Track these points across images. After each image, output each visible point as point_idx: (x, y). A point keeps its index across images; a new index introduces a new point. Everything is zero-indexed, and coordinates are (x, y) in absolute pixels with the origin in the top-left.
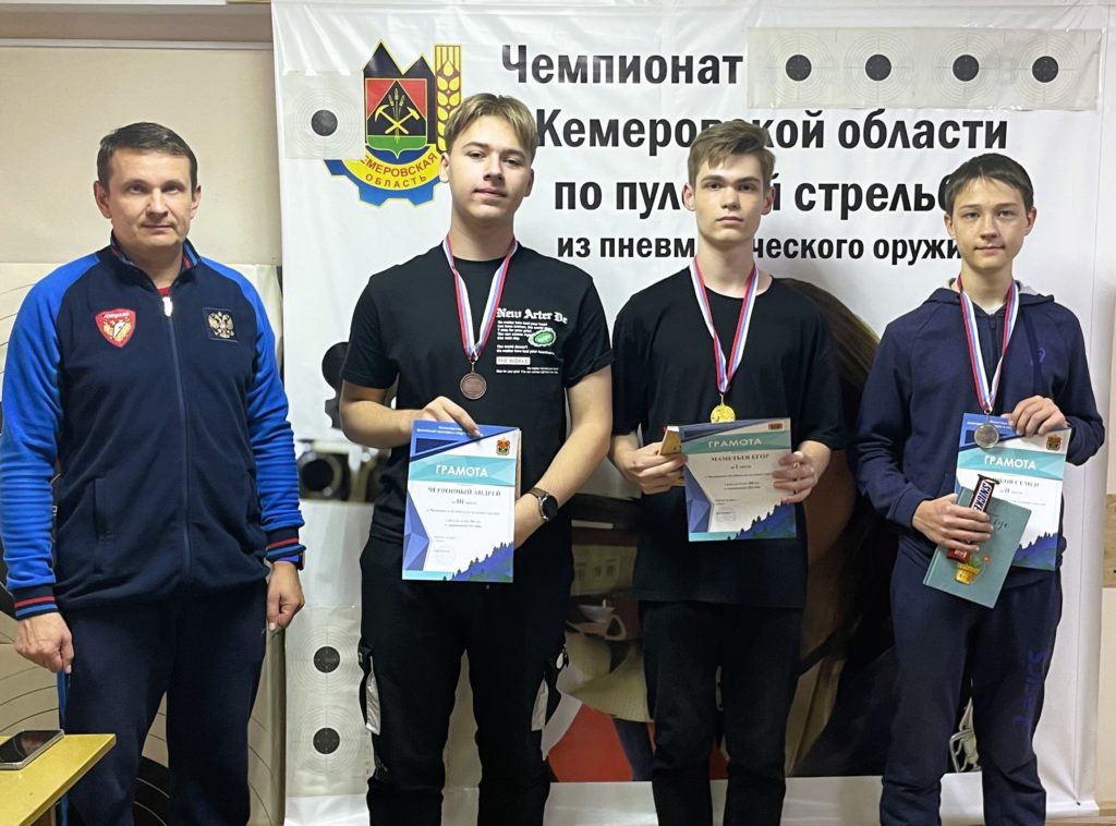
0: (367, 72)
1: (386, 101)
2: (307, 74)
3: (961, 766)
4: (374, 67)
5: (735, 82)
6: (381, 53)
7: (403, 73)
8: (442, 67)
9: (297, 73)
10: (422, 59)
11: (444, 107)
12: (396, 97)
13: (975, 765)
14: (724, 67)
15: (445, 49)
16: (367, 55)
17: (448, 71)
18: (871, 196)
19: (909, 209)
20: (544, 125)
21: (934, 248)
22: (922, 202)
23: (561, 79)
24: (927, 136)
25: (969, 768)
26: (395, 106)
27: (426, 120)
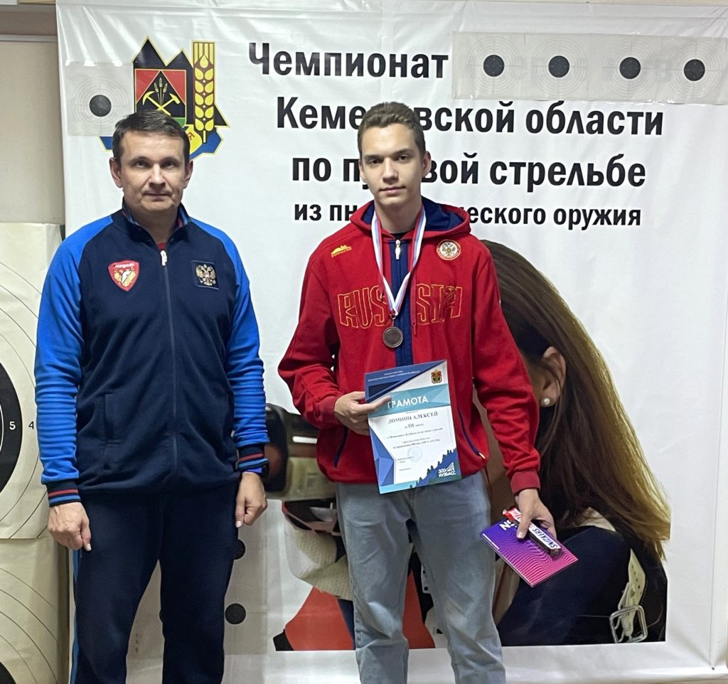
0: (136, 64)
1: (151, 88)
2: (85, 65)
3: (619, 638)
4: (142, 60)
5: (441, 77)
6: (148, 48)
7: (166, 65)
8: (199, 60)
9: (78, 63)
10: (182, 53)
11: (201, 94)
12: (161, 85)
13: (630, 637)
14: (433, 64)
15: (201, 45)
16: (137, 49)
17: (204, 64)
18: (552, 173)
19: (583, 184)
20: (284, 110)
21: (603, 217)
22: (594, 178)
23: (298, 72)
24: (598, 124)
25: (626, 640)
26: (159, 92)
27: (185, 104)
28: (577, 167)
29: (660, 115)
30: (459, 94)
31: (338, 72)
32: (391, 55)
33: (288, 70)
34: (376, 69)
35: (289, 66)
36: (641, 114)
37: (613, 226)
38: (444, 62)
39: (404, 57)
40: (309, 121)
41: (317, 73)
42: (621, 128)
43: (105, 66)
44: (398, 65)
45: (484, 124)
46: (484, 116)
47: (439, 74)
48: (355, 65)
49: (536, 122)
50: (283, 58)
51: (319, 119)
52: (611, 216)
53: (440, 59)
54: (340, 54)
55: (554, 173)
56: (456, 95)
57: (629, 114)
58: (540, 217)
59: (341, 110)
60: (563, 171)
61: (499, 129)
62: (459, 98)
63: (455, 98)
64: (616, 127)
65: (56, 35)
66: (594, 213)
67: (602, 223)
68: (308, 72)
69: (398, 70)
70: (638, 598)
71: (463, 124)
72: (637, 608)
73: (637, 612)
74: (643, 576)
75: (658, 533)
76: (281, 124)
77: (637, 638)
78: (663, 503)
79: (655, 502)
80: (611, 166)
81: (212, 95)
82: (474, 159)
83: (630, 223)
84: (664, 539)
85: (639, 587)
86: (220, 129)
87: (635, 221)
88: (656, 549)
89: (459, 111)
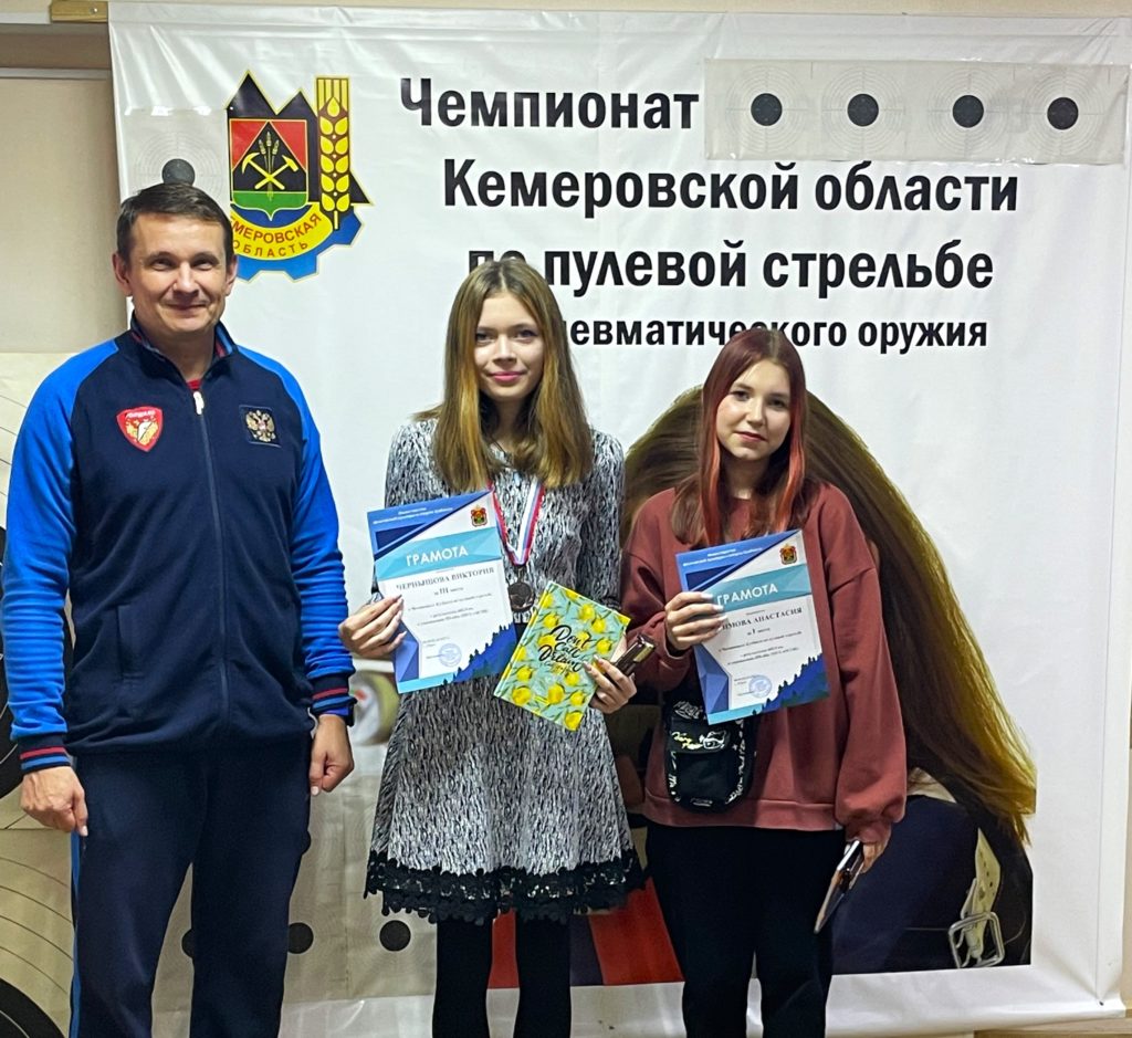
0: (232, 112)
1: (255, 148)
2: (154, 113)
3: (963, 960)
4: (240, 105)
5: (689, 127)
6: (249, 85)
7: (277, 113)
8: (326, 105)
9: (144, 111)
10: (300, 94)
11: (330, 156)
12: (269, 143)
13: (980, 960)
14: (676, 108)
15: (328, 82)
16: (232, 89)
17: (334, 110)
18: (855, 269)
19: (901, 285)
20: (454, 179)
21: (931, 334)
22: (917, 276)
23: (475, 121)
24: (924, 194)
25: (973, 963)
26: (267, 154)
27: (307, 171)
28: (891, 260)
29: (1013, 181)
30: (715, 151)
31: (535, 121)
32: (613, 95)
33: (460, 118)
34: (592, 115)
35: (461, 112)
36: (985, 180)
37: (946, 347)
38: (693, 104)
39: (633, 98)
40: (492, 195)
41: (503, 123)
42: (956, 201)
43: (185, 114)
44: (623, 110)
45: (753, 198)
46: (753, 186)
47: (686, 123)
48: (560, 110)
49: (831, 193)
50: (452, 101)
51: (507, 193)
52: (943, 333)
53: (687, 100)
54: (537, 94)
55: (858, 270)
56: (711, 154)
57: (968, 180)
58: (838, 334)
59: (540, 179)
60: (871, 267)
61: (776, 205)
62: (715, 159)
63: (709, 158)
64: (949, 200)
65: (111, 69)
66: (918, 328)
67: (930, 343)
68: (489, 122)
69: (624, 117)
70: (989, 900)
71: (723, 198)
72: (988, 917)
73: (988, 921)
74: (997, 868)
75: (1018, 804)
76: (450, 200)
77: (990, 960)
78: (1025, 758)
79: (1015, 759)
80: (942, 257)
81: (346, 157)
82: (740, 250)
83: (972, 343)
84: (1028, 813)
85: (991, 885)
86: (359, 209)
87: (978, 340)
88: (1016, 827)
89: (715, 178)
